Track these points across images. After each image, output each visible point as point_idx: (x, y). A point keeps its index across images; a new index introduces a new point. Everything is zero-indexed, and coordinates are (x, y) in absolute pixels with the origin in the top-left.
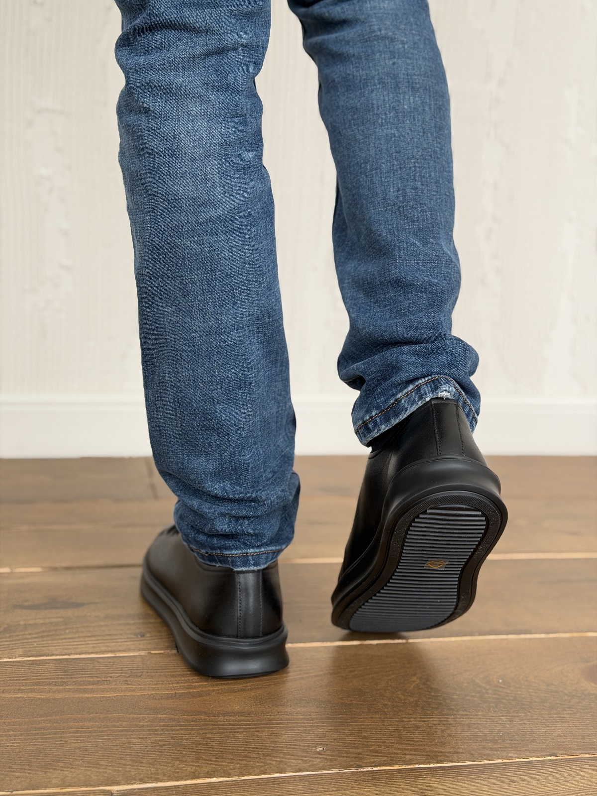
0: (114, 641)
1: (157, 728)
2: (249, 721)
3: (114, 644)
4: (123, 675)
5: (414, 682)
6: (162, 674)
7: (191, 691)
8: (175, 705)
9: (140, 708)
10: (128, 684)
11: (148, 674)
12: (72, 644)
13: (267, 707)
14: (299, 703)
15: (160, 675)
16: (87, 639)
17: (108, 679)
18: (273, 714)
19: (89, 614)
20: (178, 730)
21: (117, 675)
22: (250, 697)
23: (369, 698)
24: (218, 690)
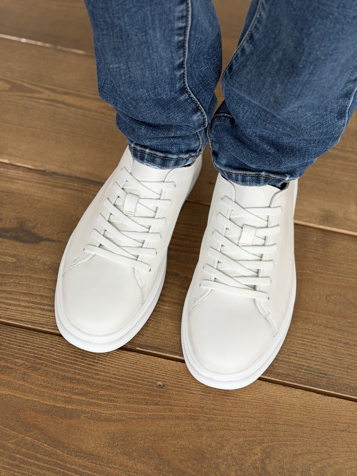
0: (42, 307)
1: (18, 456)
2: (91, 471)
3: (39, 311)
4: (26, 363)
5: (256, 454)
6: (56, 372)
7: (67, 407)
8: (46, 426)
9: (17, 421)
10: (24, 380)
11: (46, 368)
12: (7, 301)
13: (115, 453)
14: (144, 457)
15: (54, 373)
16: (22, 298)
17: (13, 366)
18: (114, 466)
19: (39, 257)
20: (32, 465)
21: (22, 362)
22: (108, 433)
23: (205, 468)
24: (89, 412)
